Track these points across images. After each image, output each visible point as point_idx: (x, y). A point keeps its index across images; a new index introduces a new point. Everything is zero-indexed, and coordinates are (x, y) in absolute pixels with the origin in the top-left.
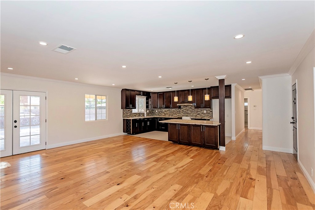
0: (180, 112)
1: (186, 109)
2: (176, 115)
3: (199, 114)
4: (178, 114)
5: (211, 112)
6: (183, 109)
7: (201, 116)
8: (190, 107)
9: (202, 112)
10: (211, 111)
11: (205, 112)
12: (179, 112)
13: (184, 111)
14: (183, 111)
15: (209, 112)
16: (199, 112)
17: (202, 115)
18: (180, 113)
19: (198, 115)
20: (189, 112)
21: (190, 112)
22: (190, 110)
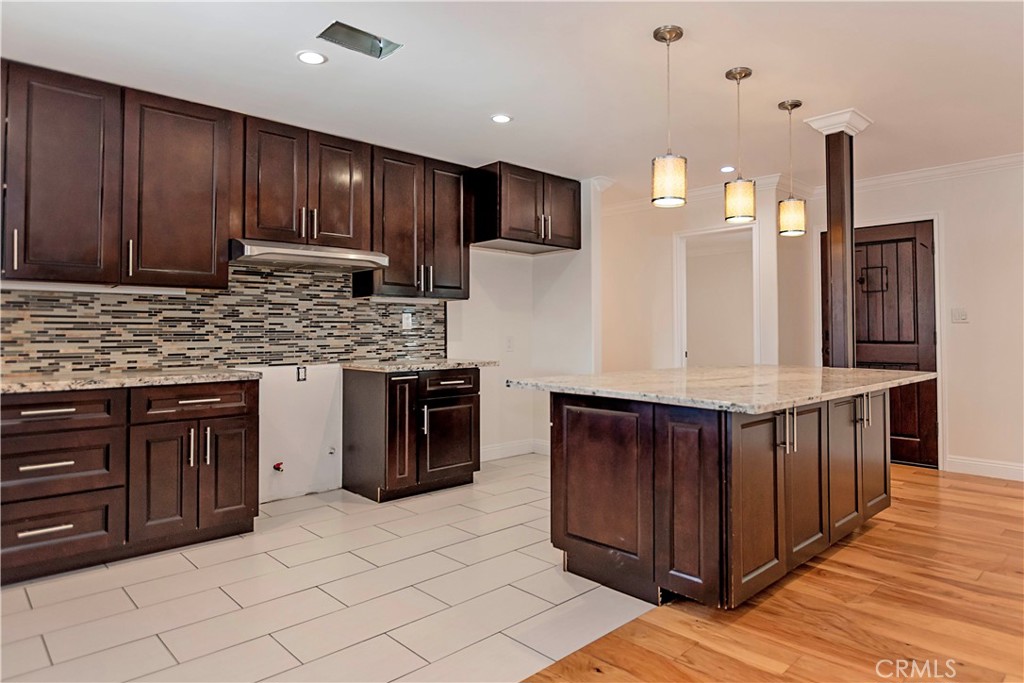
0: (202, 323)
1: (261, 302)
2: (148, 361)
3: (365, 341)
4: (167, 348)
5: (437, 322)
6: (232, 300)
7: (385, 355)
8: (306, 286)
9: (388, 322)
10: (440, 315)
11: (408, 322)
12: (183, 327)
13: (246, 312)
14: (234, 314)
15: (428, 323)
16: (370, 327)
17: (389, 344)
18: (201, 338)
19: (361, 350)
20: (291, 324)
21: (298, 328)
22: (303, 306)
